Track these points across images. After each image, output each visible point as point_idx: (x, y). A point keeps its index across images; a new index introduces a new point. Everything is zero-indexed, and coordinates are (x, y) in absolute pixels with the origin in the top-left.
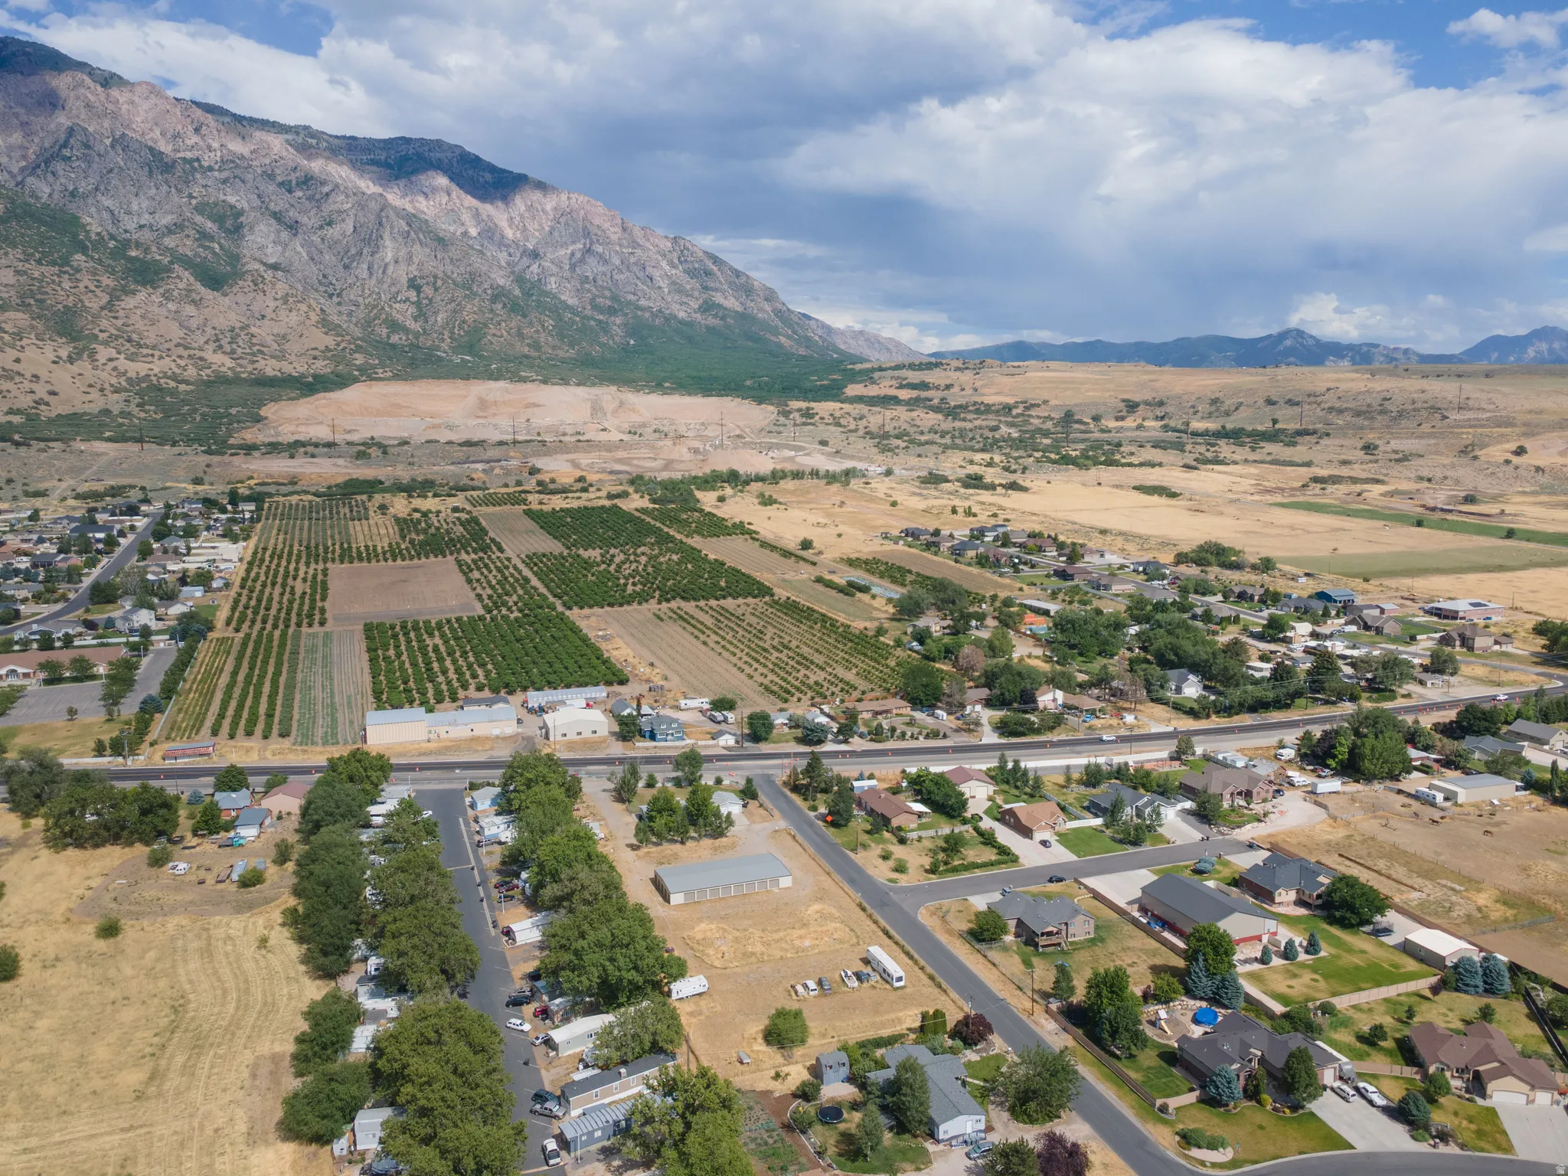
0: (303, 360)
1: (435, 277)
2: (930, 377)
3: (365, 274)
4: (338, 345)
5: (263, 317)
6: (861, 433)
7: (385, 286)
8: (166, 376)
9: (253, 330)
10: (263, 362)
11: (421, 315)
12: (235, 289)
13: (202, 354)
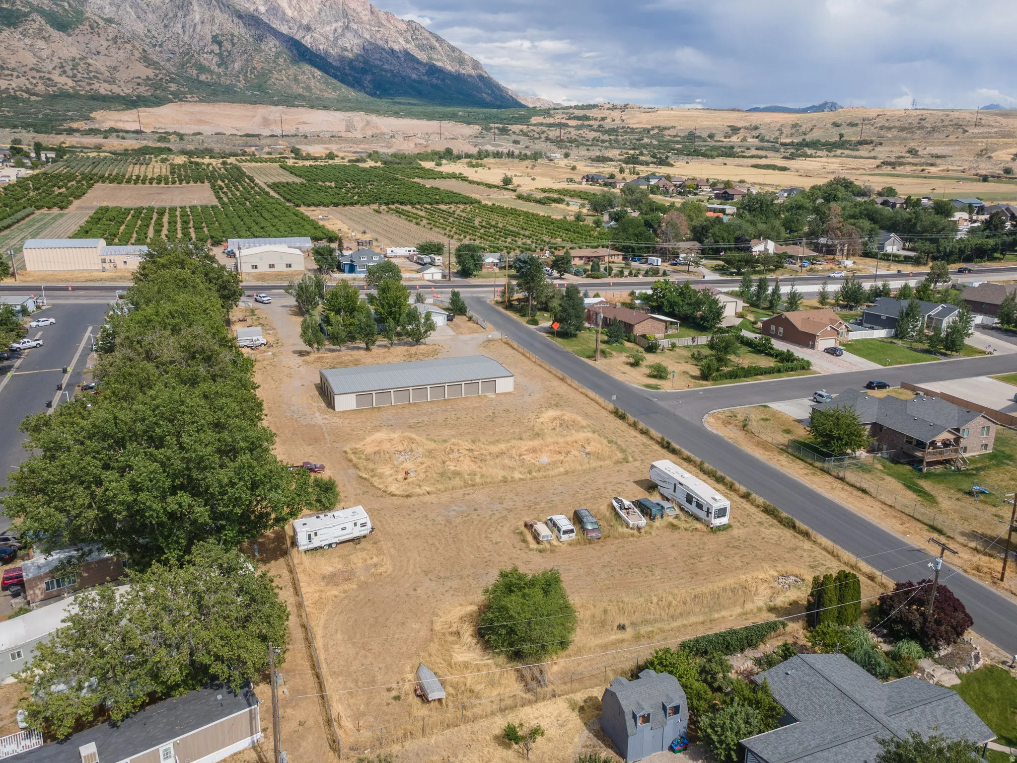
0: (130, 85)
1: (232, 35)
2: (589, 113)
3: (180, 31)
4: (156, 76)
5: (99, 53)
6: (543, 139)
7: (195, 41)
8: (21, 90)
9: (90, 61)
10: (97, 85)
11: (223, 63)
12: (77, 31)
13: (51, 76)
